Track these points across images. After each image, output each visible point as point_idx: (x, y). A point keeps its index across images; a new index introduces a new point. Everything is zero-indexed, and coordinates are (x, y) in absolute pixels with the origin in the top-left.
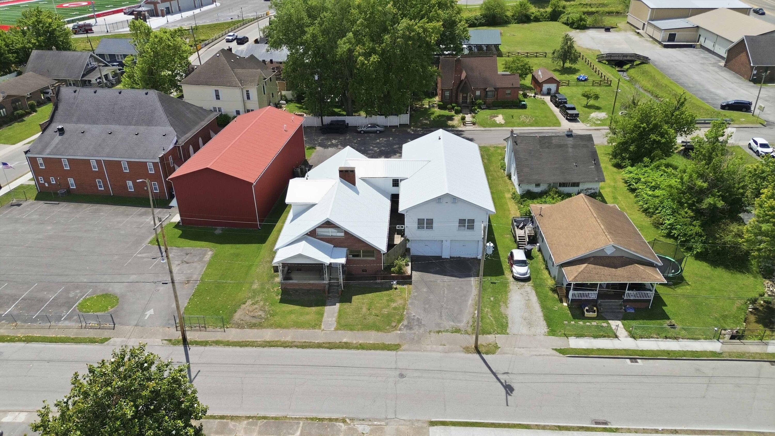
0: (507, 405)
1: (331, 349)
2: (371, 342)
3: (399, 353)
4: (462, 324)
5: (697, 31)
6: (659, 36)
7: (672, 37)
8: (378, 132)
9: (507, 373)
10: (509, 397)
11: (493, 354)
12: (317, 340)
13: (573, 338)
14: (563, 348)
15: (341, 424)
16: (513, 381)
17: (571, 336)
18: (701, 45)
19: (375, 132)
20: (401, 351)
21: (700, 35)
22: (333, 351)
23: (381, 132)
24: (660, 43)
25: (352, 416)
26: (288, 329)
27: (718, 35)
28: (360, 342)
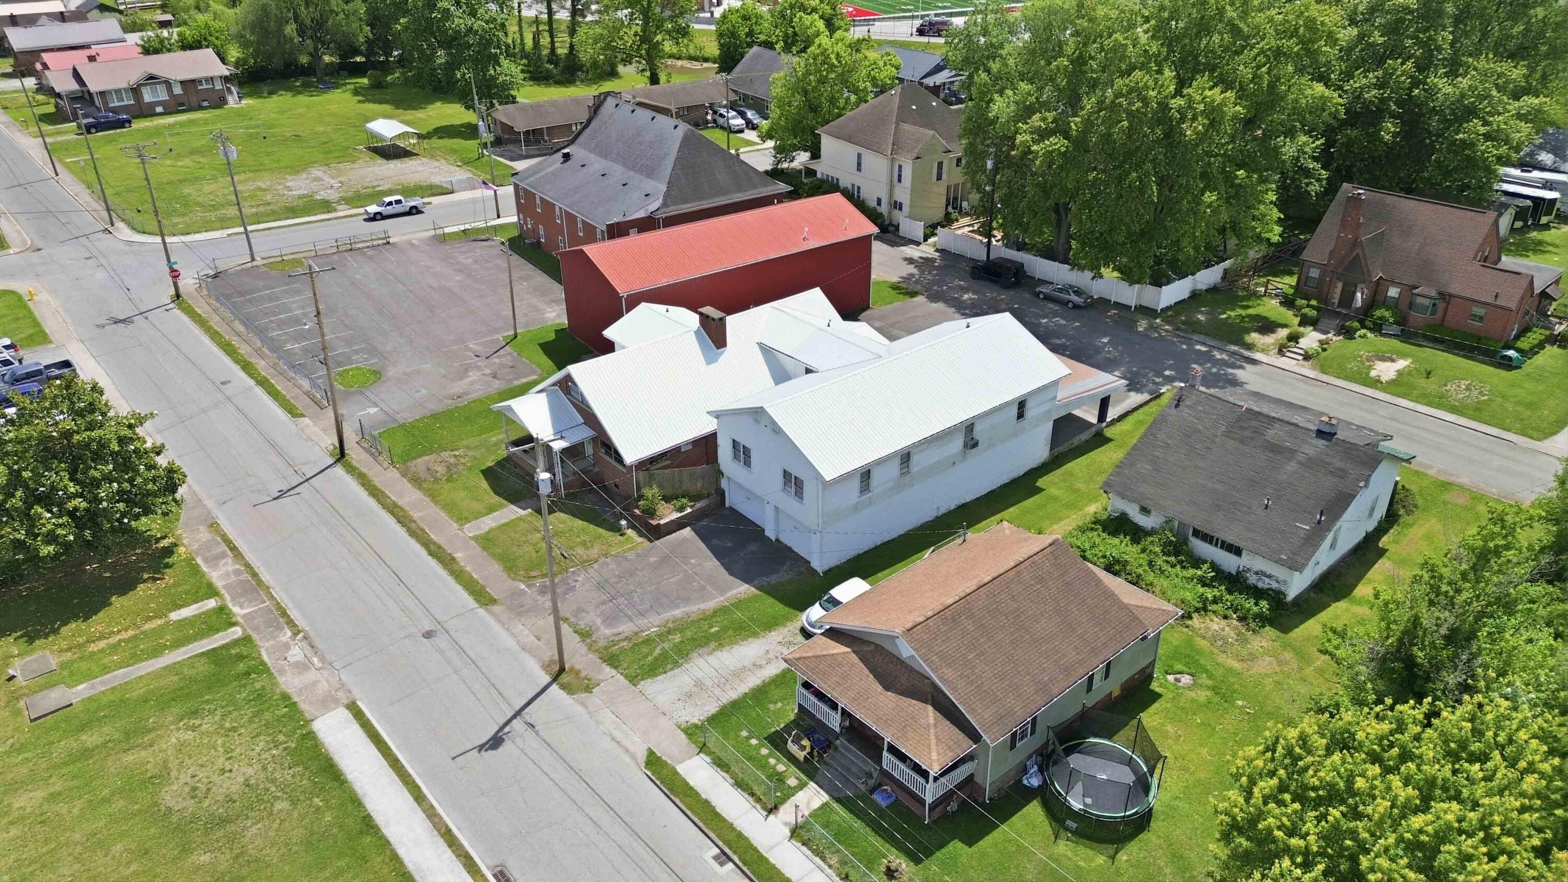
0: (454, 758)
1: (431, 554)
2: (477, 577)
3: (481, 611)
4: (608, 632)
8: (1070, 305)
9: (533, 727)
10: (475, 751)
11: (568, 693)
13: (708, 759)
14: (664, 758)
15: (289, 634)
16: (519, 740)
17: (709, 753)
19: (1065, 303)
20: (486, 610)
22: (429, 558)
23: (1076, 307)
25: (312, 634)
26: (436, 505)
28: (468, 568)
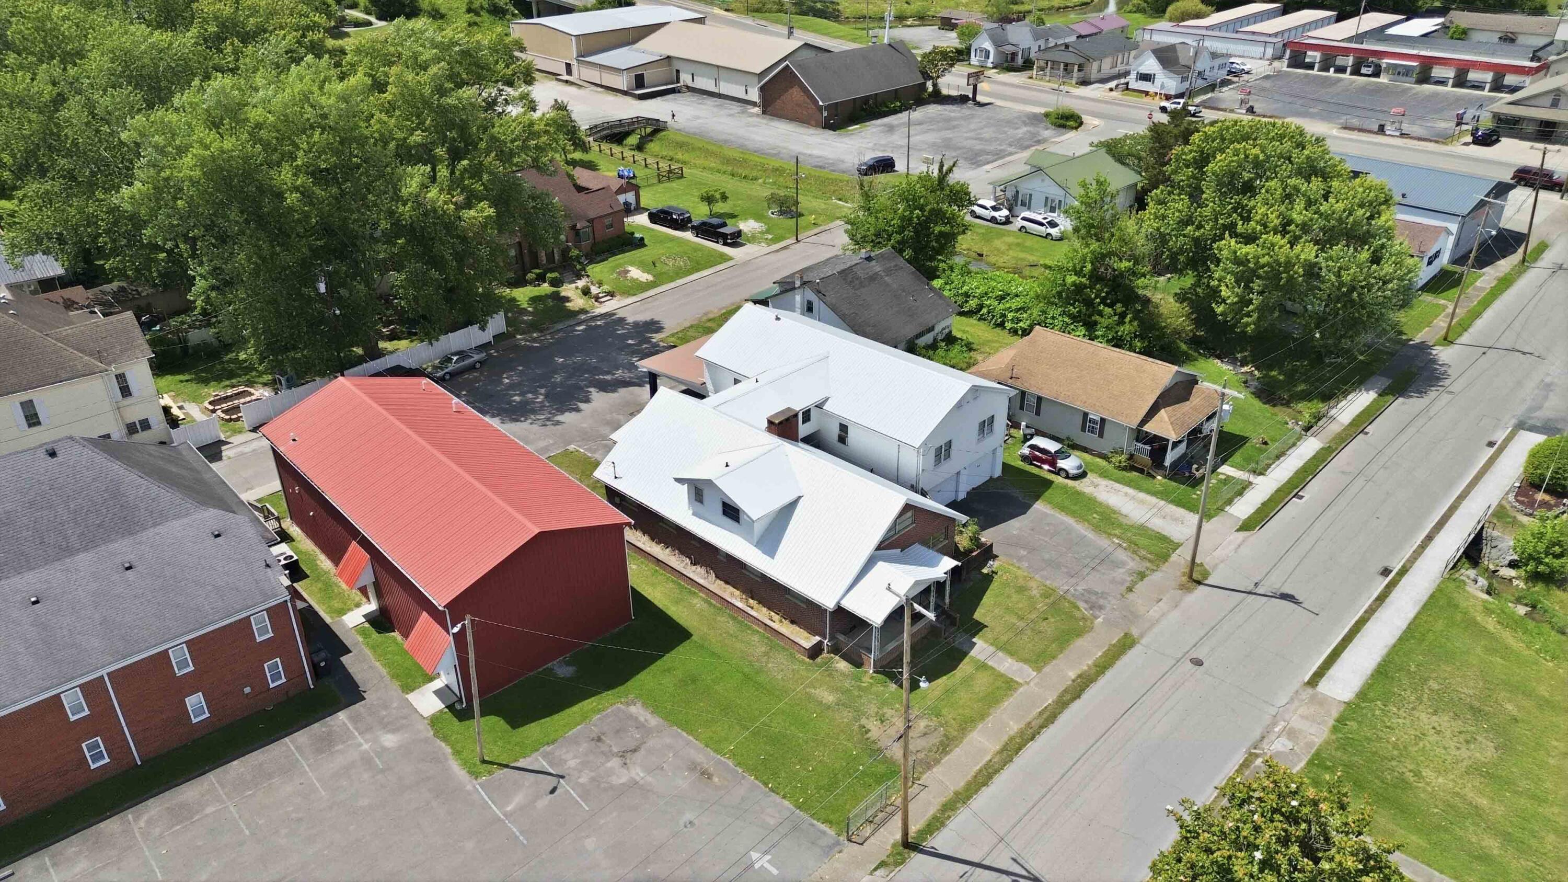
0: (1316, 614)
1: (1079, 697)
2: (1100, 654)
3: (1143, 642)
4: (1131, 564)
5: (670, 65)
6: (622, 82)
7: (640, 81)
10: (1302, 605)
11: (1210, 574)
12: (1047, 700)
13: (1228, 508)
16: (1277, 586)
18: (687, 87)
20: (1140, 639)
21: (678, 71)
22: (1086, 696)
24: (625, 93)
25: (1248, 745)
27: (718, 67)
28: (1090, 662)
